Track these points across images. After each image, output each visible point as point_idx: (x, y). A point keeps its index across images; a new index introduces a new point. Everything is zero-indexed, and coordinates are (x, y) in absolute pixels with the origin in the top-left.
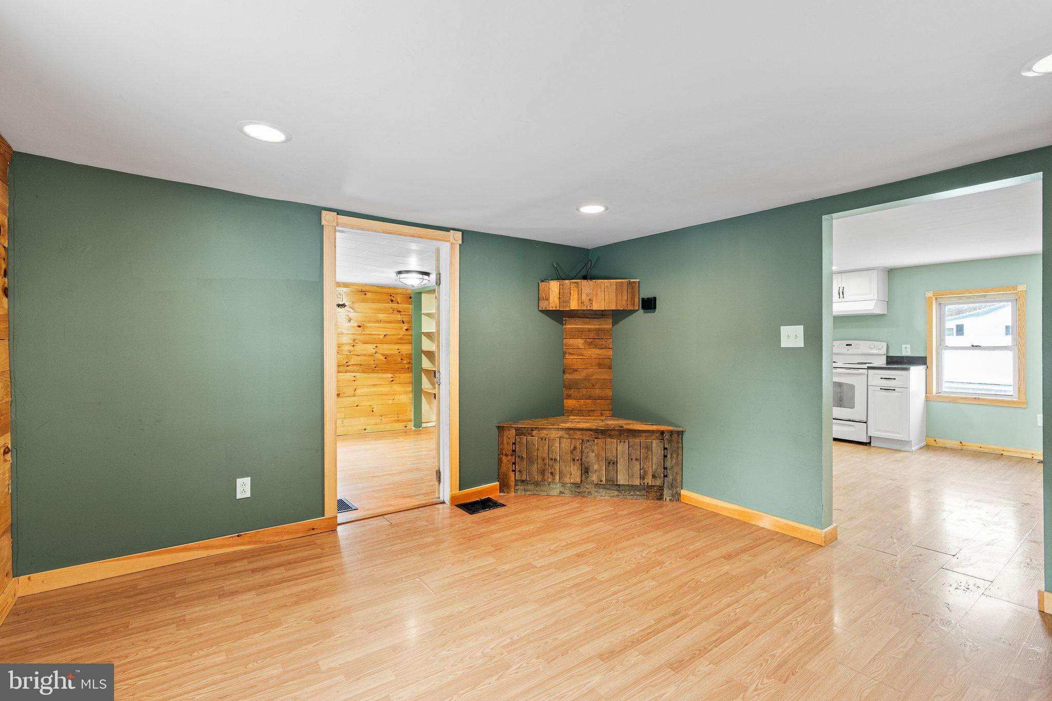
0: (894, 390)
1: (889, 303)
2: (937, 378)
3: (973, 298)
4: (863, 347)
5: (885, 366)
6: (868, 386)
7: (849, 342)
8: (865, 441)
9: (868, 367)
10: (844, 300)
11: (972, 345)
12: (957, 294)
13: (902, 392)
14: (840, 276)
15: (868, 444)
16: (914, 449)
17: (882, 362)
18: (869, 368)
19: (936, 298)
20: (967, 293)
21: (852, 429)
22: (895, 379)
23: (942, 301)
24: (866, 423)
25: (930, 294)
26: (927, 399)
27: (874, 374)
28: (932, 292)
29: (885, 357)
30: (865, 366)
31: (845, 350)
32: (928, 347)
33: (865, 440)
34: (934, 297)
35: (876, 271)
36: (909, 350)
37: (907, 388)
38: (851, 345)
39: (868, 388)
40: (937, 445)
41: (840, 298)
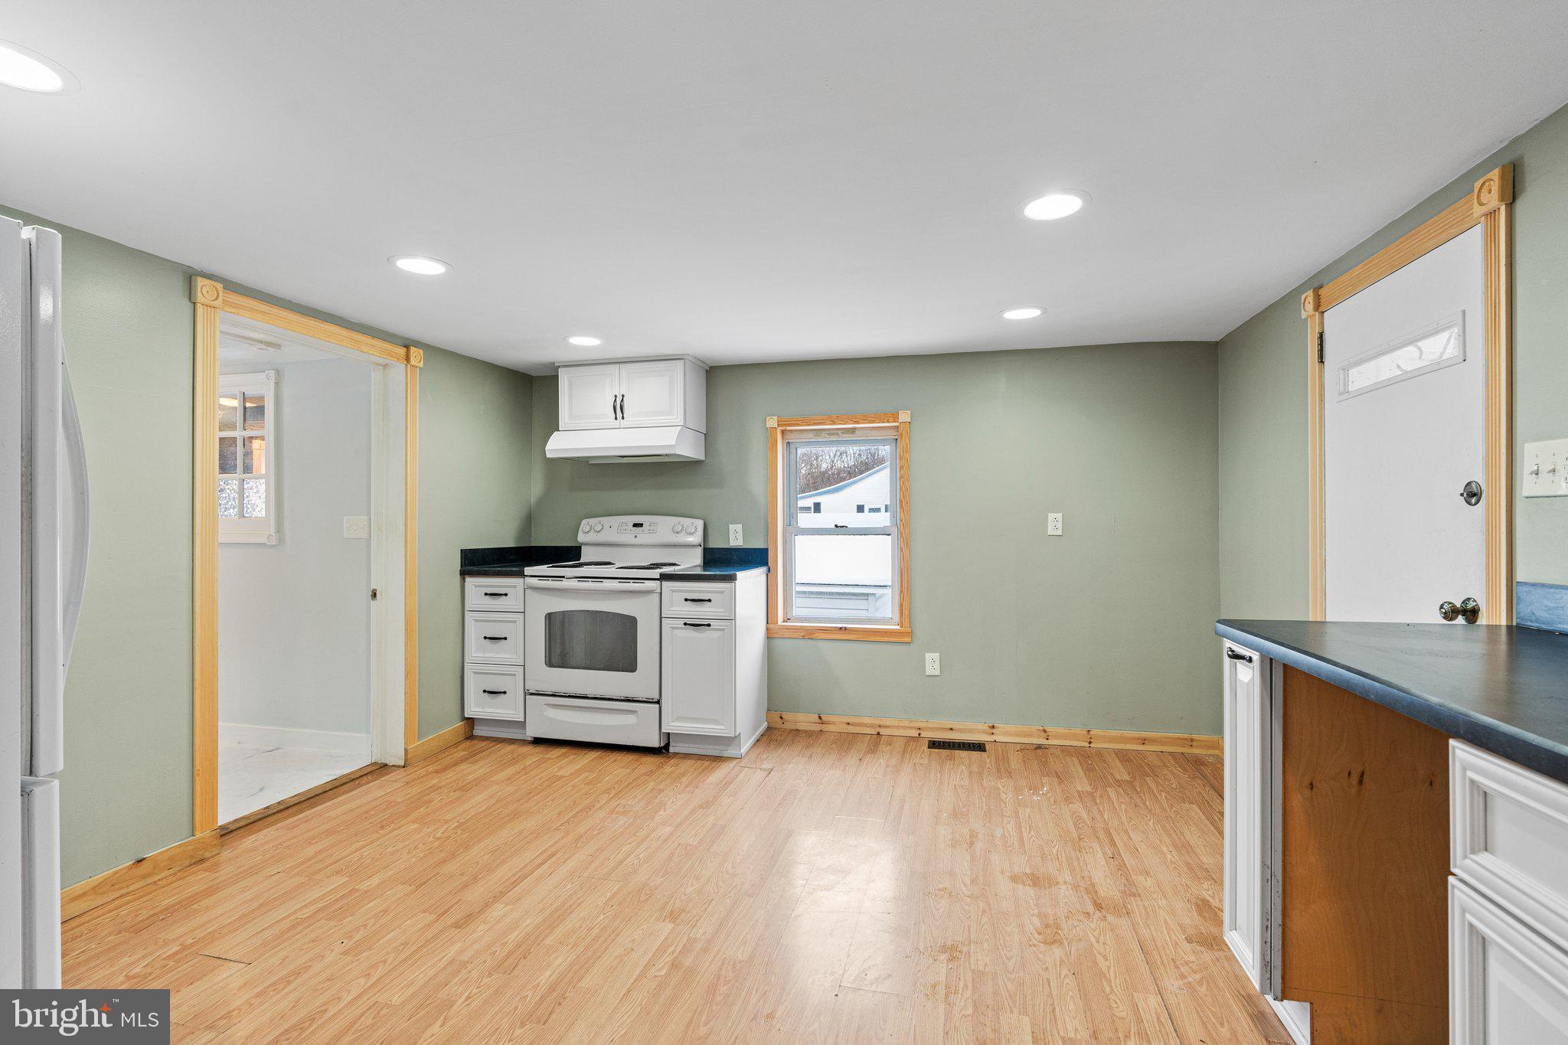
0: (709, 625)
1: (709, 438)
2: (785, 591)
3: (837, 434)
4: (663, 528)
5: (699, 571)
6: (661, 618)
7: (638, 519)
8: (656, 745)
9: (661, 575)
10: (624, 423)
11: (836, 526)
12: (815, 424)
13: (723, 630)
14: (617, 369)
15: (661, 751)
16: (744, 750)
17: (692, 561)
18: (664, 577)
19: (783, 432)
20: (828, 422)
21: (631, 719)
22: (710, 600)
23: (791, 438)
24: (658, 702)
25: (772, 422)
26: (770, 636)
27: (673, 591)
28: (776, 418)
29: (699, 552)
30: (656, 573)
31: (629, 536)
32: (769, 529)
33: (654, 742)
34: (779, 430)
35: (682, 361)
36: (740, 536)
37: (732, 619)
38: (641, 525)
39: (661, 622)
40: (784, 726)
41: (616, 419)
